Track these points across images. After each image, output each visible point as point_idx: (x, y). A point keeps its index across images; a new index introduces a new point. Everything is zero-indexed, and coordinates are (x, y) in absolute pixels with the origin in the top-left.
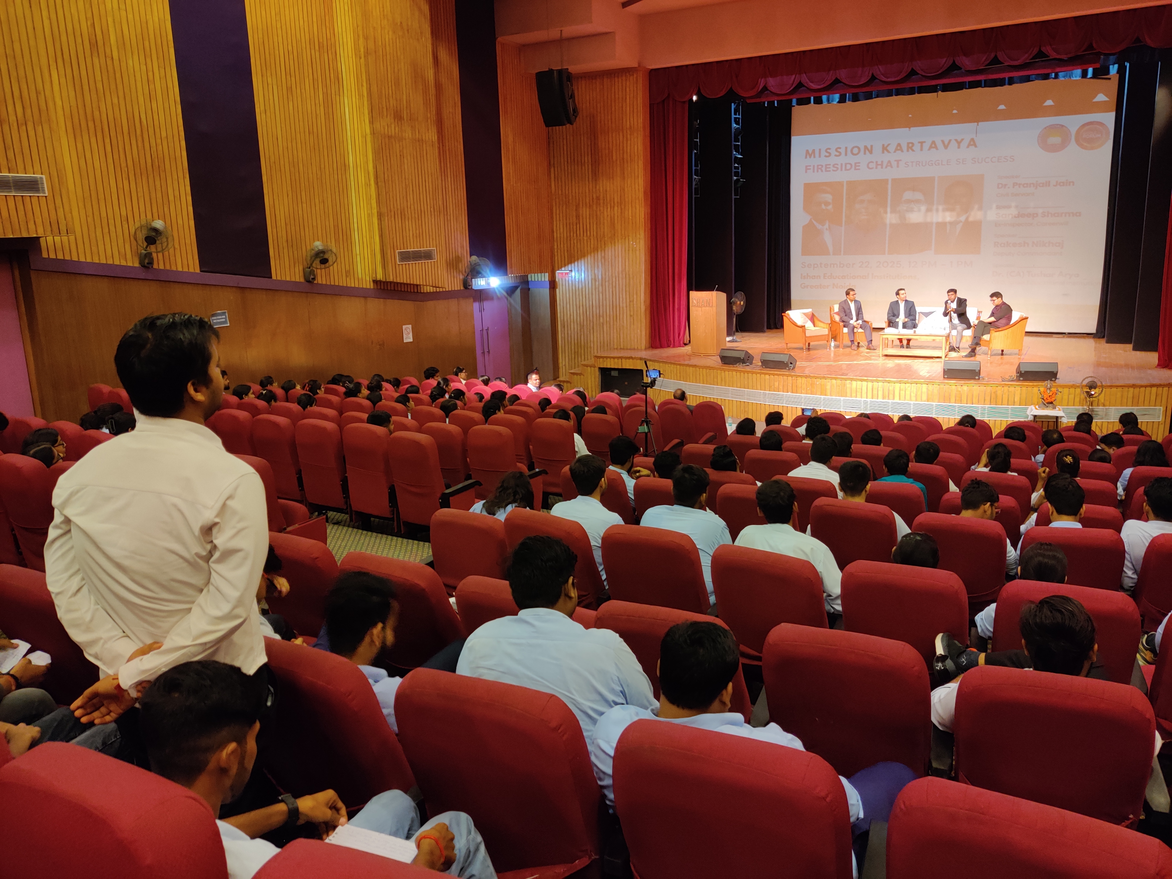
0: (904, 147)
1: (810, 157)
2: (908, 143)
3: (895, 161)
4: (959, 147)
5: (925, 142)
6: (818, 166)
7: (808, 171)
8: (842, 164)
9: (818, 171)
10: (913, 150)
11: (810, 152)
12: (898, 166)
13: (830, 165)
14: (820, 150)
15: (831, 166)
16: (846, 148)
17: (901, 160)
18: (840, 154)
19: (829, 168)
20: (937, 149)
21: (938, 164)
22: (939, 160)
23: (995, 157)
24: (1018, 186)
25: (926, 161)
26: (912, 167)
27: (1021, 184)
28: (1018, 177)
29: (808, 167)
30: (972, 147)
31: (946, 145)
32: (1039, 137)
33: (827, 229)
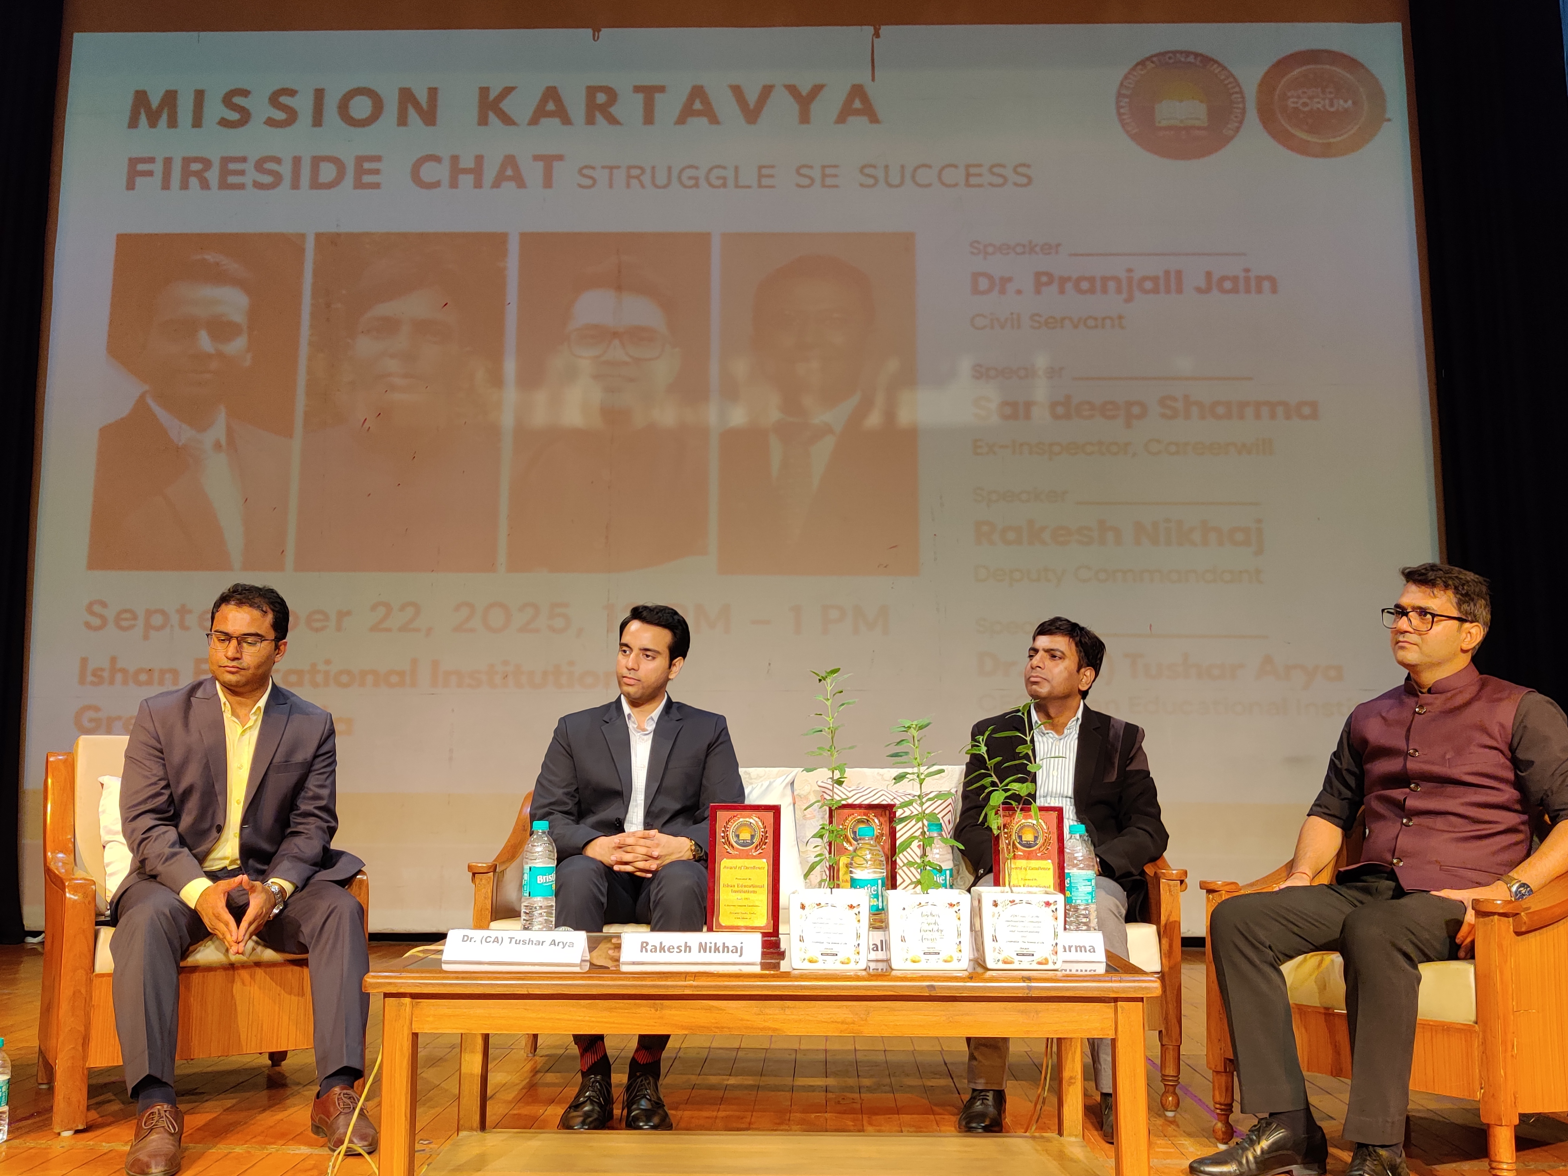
0: (576, 106)
1: (153, 123)
2: (592, 91)
3: (536, 158)
4: (805, 118)
5: (662, 89)
6: (187, 161)
7: (139, 181)
8: (297, 161)
9: (185, 186)
10: (613, 120)
11: (155, 101)
12: (548, 182)
13: (244, 160)
14: (200, 95)
15: (249, 167)
16: (319, 95)
17: (560, 158)
18: (292, 116)
19: (242, 173)
20: (714, 120)
21: (719, 182)
22: (724, 168)
23: (956, 166)
24: (1054, 287)
25: (670, 169)
26: (611, 186)
27: (1069, 279)
28: (1049, 249)
29: (141, 167)
30: (858, 122)
31: (752, 105)
32: (1119, 95)
33: (218, 446)
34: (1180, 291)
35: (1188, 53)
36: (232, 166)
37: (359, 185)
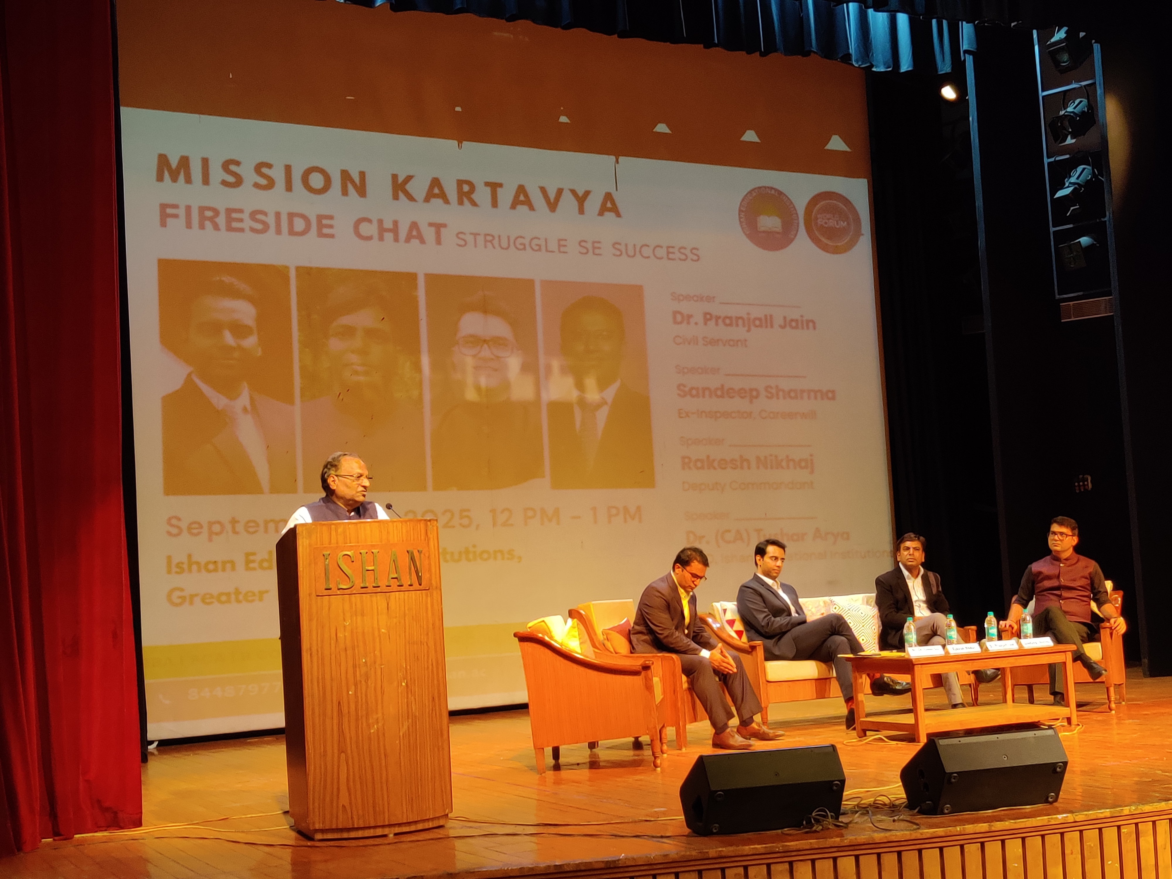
0: (451, 191)
1: (174, 179)
2: (460, 183)
3: (431, 225)
4: (581, 211)
5: (501, 185)
6: (202, 210)
7: (169, 221)
8: (278, 215)
9: (202, 227)
10: (474, 204)
11: (174, 162)
12: (438, 242)
13: (241, 211)
14: (205, 162)
15: (246, 216)
16: (288, 169)
17: (445, 226)
18: (271, 184)
19: (241, 220)
20: (532, 208)
21: (536, 248)
22: (539, 239)
23: (662, 247)
24: (714, 321)
25: (509, 237)
26: (476, 246)
27: (720, 317)
28: (710, 299)
29: (169, 211)
30: (610, 216)
31: (552, 200)
32: (740, 211)
33: (245, 410)
34: (772, 326)
35: (772, 188)
36: (234, 215)
37: (321, 235)
